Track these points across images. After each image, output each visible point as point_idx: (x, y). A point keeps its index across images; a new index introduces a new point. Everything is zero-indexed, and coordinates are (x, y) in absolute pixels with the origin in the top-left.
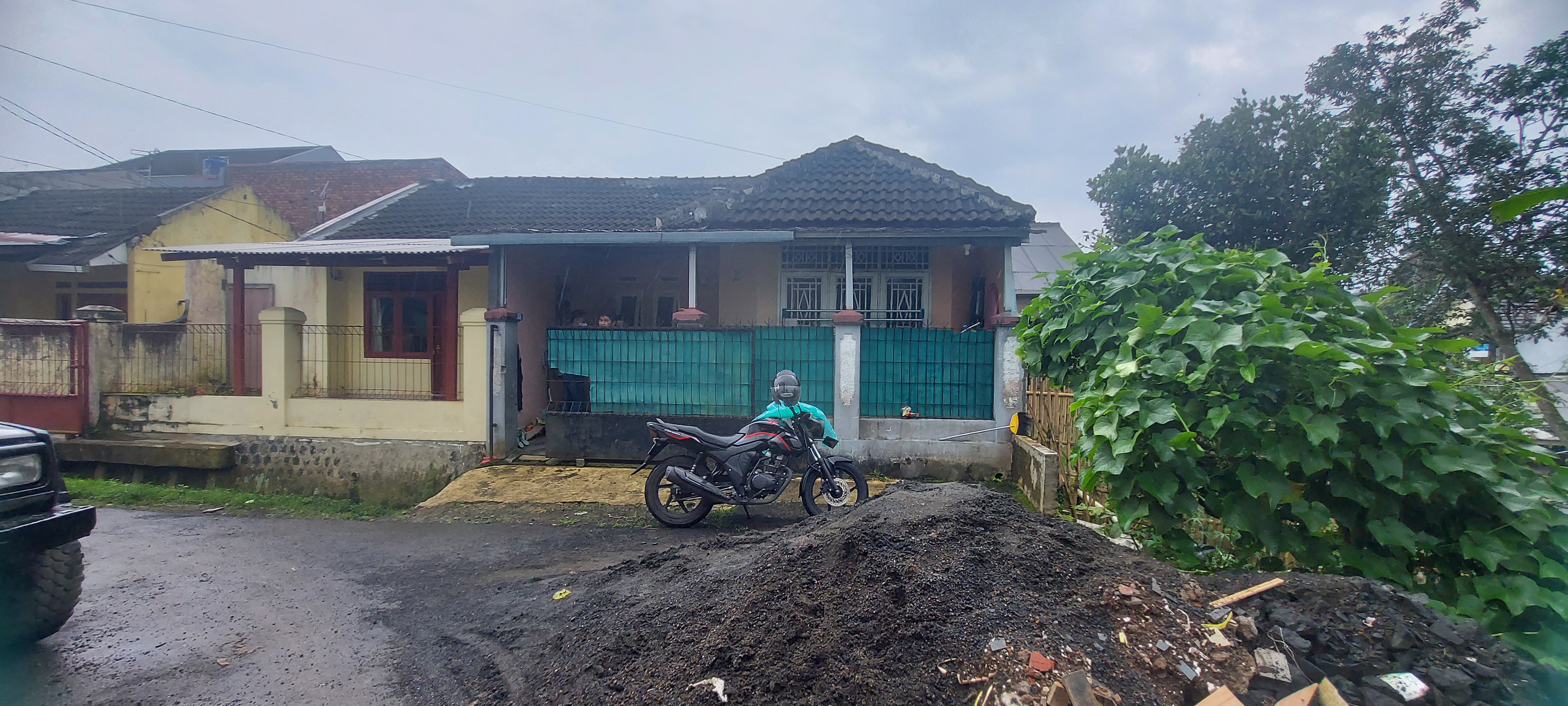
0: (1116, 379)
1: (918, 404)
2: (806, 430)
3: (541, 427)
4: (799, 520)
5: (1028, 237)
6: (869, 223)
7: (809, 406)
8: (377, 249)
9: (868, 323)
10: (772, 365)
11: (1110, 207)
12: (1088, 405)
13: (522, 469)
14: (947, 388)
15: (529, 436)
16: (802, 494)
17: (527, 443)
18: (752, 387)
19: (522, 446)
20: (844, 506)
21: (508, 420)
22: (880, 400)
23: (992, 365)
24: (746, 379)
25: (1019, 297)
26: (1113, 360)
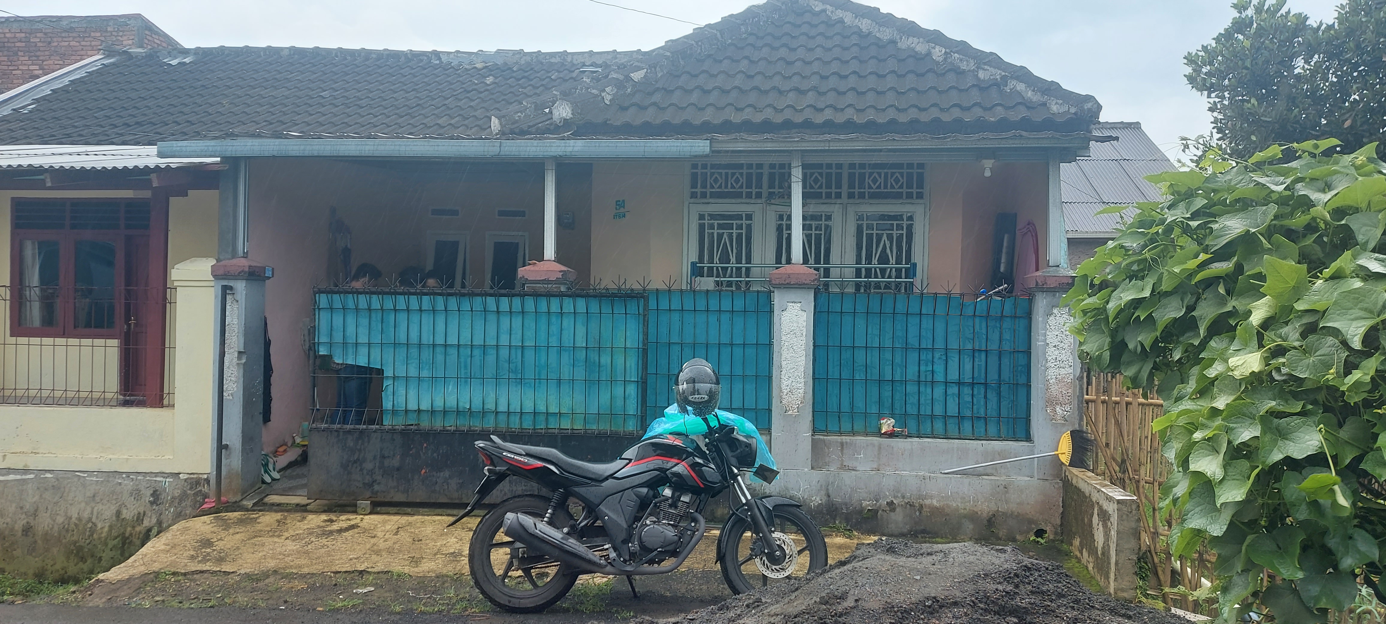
0: (1226, 380)
1: (906, 414)
2: (727, 451)
3: (299, 451)
4: (715, 600)
5: (1087, 148)
6: (829, 126)
7: (731, 416)
8: (36, 162)
9: (826, 285)
10: (676, 350)
11: (1223, 98)
12: (1182, 421)
13: (268, 519)
14: (953, 390)
15: (279, 466)
16: (721, 557)
17: (276, 475)
18: (643, 384)
19: (268, 479)
20: (788, 577)
21: (248, 438)
22: (846, 407)
23: (1028, 353)
24: (634, 372)
25: (1074, 243)
26: (1227, 349)
